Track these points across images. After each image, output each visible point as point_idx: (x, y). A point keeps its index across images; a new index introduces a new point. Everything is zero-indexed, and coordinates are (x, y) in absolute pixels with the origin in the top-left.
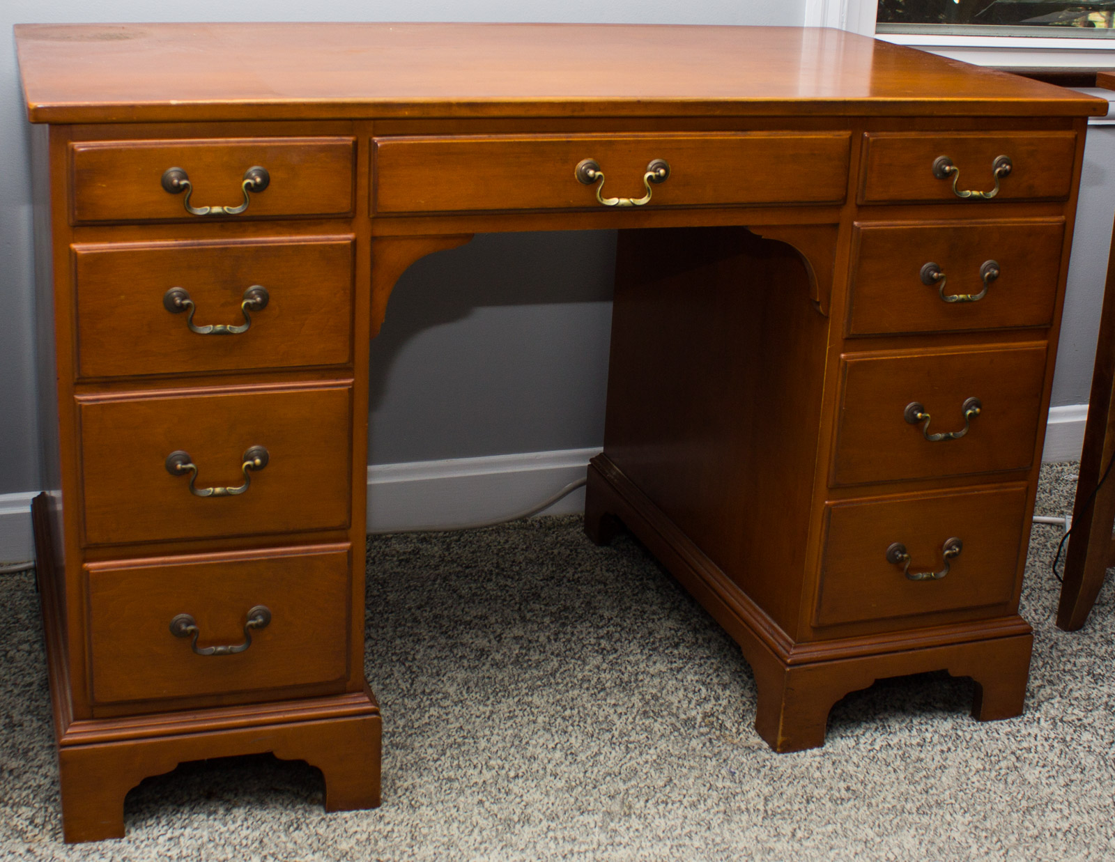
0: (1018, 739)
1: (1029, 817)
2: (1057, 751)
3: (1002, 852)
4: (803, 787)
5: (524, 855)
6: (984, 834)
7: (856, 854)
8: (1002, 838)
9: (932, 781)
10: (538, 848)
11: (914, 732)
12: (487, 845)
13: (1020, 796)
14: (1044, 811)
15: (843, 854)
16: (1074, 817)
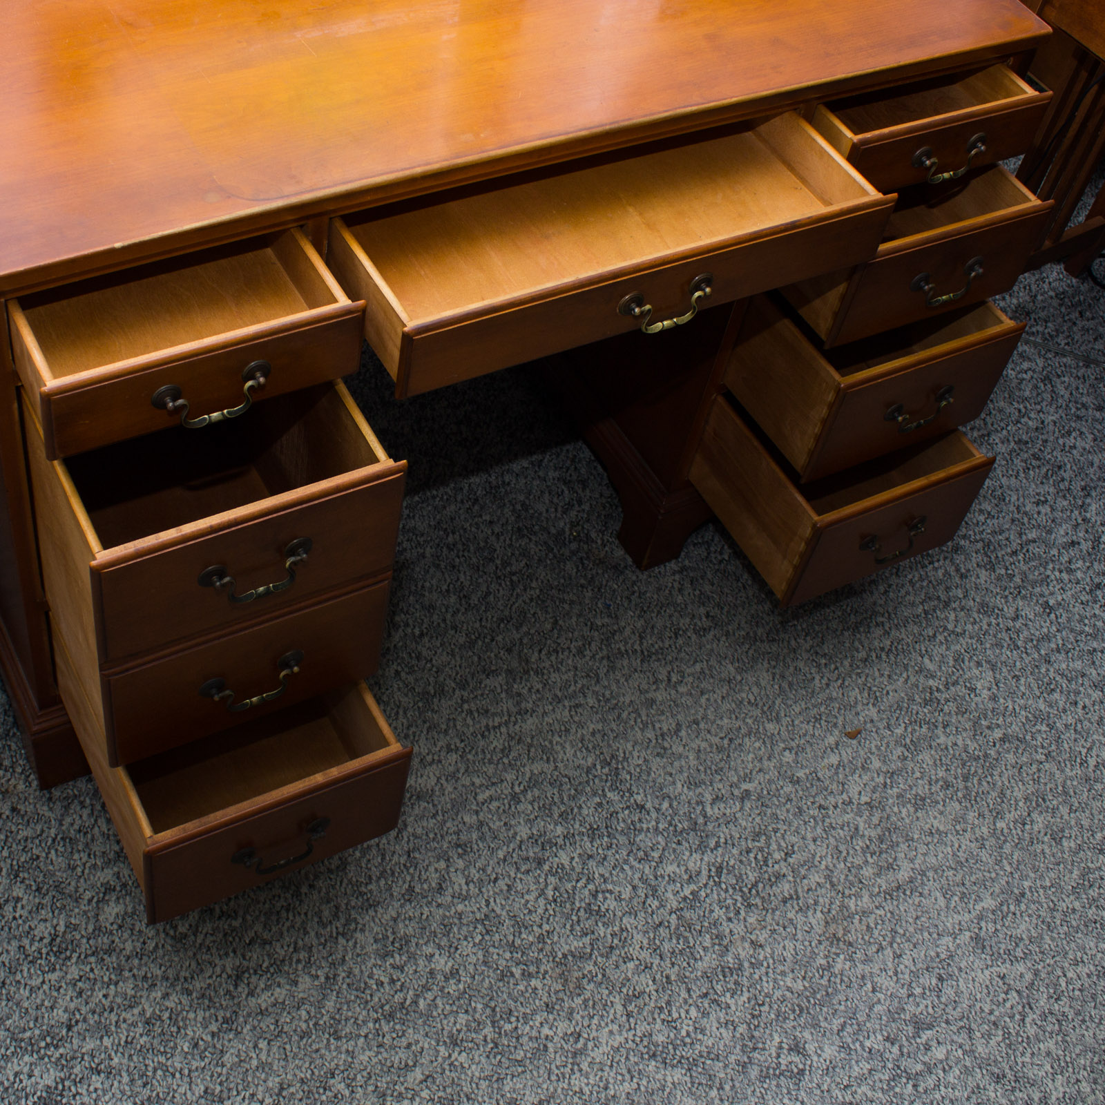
1: (858, 636)
3: (840, 681)
4: (670, 616)
5: (448, 738)
6: (823, 660)
7: (723, 697)
8: (838, 665)
10: (458, 727)
12: (413, 729)
14: (869, 627)
15: (712, 700)
16: (895, 633)
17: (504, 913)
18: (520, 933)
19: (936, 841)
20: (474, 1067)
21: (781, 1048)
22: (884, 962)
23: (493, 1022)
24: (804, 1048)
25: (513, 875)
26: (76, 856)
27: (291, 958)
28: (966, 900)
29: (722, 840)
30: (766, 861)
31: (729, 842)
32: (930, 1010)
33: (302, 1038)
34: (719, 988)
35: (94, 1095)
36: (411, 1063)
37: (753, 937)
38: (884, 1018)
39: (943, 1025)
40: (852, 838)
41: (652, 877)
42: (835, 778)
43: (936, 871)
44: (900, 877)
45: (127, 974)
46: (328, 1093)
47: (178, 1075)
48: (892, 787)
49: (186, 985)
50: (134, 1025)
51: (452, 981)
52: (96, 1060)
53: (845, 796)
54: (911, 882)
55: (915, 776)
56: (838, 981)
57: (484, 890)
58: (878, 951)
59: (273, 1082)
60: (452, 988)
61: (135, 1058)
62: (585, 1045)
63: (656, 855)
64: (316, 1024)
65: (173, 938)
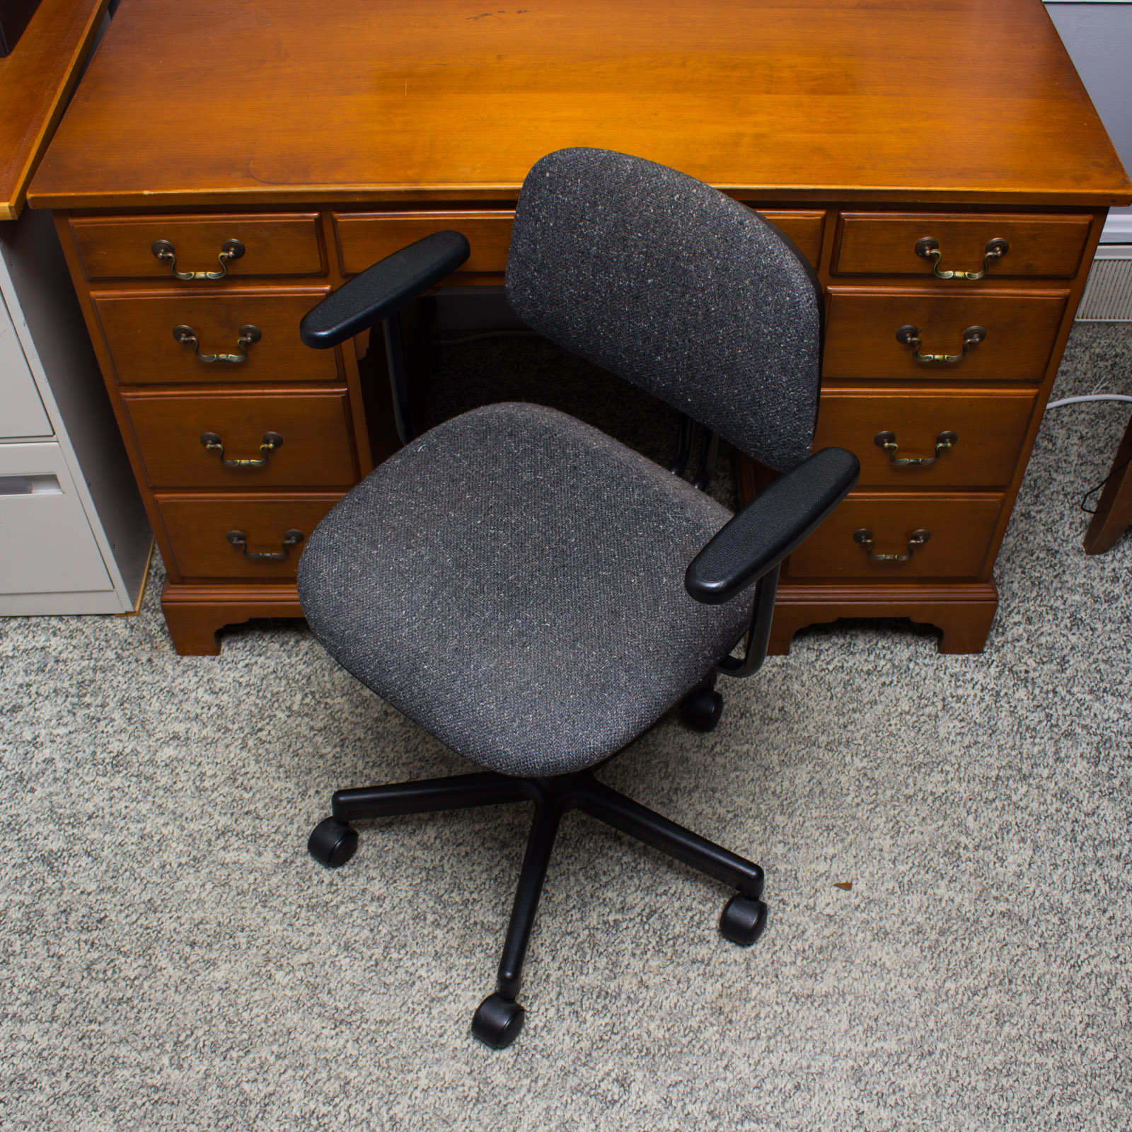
0: (958, 684)
1: (916, 774)
2: (983, 705)
3: (872, 806)
4: (747, 699)
6: (867, 784)
7: (752, 780)
8: (880, 791)
9: (857, 716)
11: (872, 657)
13: (921, 750)
14: (932, 770)
15: (741, 778)
16: (954, 784)
17: (450, 871)
18: (452, 891)
19: (874, 973)
20: (349, 972)
21: (608, 1074)
22: (752, 1050)
23: (386, 947)
24: (629, 1085)
25: (476, 847)
26: (169, 706)
27: (269, 836)
28: (869, 1034)
29: (672, 891)
30: (699, 923)
31: (677, 895)
32: (768, 1108)
33: (239, 894)
34: (586, 1004)
35: (76, 869)
36: (304, 948)
37: (645, 978)
38: (720, 1094)
39: (772, 1126)
40: (794, 937)
41: (589, 895)
42: (813, 883)
43: (856, 998)
44: (817, 988)
45: (150, 798)
46: (231, 941)
47: (138, 881)
48: (863, 911)
49: (184, 823)
50: (132, 835)
51: (375, 904)
52: (93, 847)
53: (811, 902)
54: (826, 996)
55: (892, 911)
56: (698, 1046)
57: (446, 848)
58: (753, 1038)
59: (199, 915)
60: (372, 908)
61: (118, 857)
62: (446, 997)
63: (604, 879)
64: (254, 889)
65: (197, 787)
